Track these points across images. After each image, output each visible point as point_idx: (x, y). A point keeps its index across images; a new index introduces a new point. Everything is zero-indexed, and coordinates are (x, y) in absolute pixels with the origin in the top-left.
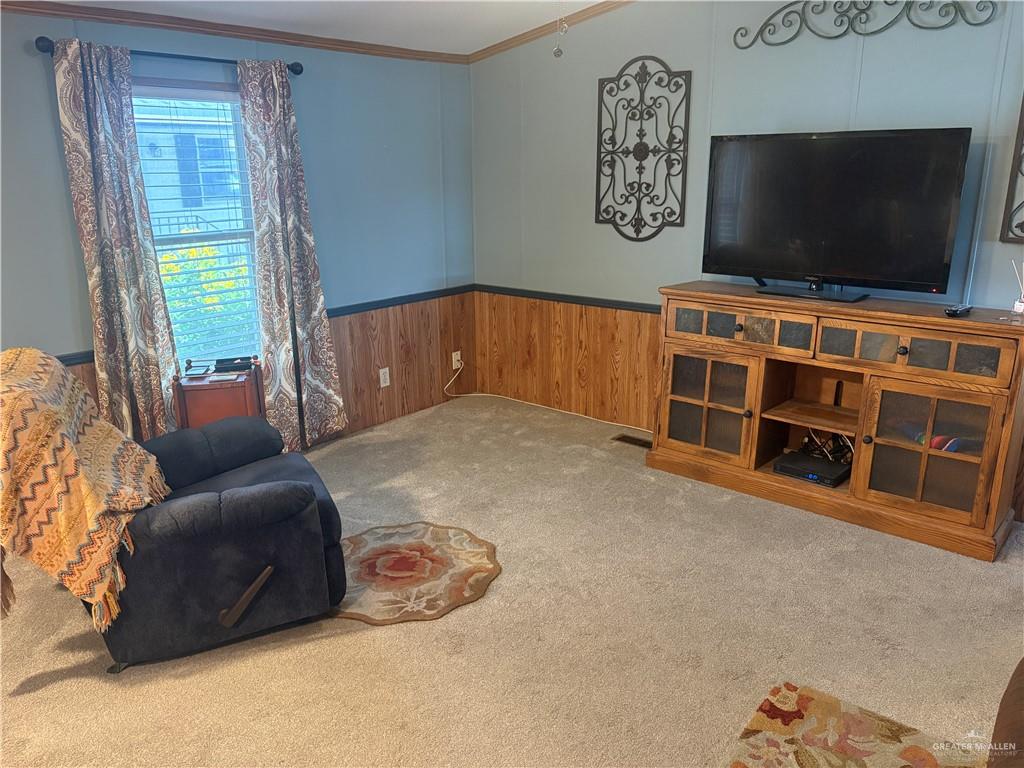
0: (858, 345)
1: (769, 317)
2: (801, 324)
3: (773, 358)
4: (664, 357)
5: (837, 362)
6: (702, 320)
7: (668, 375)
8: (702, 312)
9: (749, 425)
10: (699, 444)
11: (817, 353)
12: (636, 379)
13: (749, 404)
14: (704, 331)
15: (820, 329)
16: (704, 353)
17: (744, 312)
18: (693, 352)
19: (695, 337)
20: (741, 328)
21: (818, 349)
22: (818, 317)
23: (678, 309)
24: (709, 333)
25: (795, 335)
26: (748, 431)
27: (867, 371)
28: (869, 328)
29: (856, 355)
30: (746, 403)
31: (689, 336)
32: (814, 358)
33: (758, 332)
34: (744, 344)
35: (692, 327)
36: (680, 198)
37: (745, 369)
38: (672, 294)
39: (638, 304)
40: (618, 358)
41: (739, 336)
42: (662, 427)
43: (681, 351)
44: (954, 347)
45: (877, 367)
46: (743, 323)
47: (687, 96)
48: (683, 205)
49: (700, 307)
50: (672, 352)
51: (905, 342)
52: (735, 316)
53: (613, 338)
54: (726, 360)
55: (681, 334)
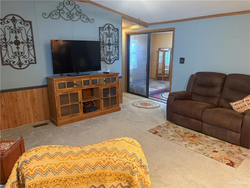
0: (98, 82)
1: (80, 80)
2: (87, 80)
3: (83, 89)
4: (57, 97)
5: (95, 86)
6: (65, 84)
7: (59, 101)
8: (65, 83)
9: (80, 105)
10: (70, 114)
11: (91, 85)
12: (28, 110)
13: (80, 101)
14: (66, 87)
15: (91, 80)
16: (68, 92)
17: (75, 80)
18: (64, 93)
19: (65, 89)
20: (75, 84)
21: (91, 84)
22: (90, 78)
23: (59, 83)
24: (68, 87)
25: (87, 83)
26: (80, 107)
27: (100, 86)
28: (99, 78)
29: (98, 84)
30: (79, 100)
31: (63, 89)
32: (91, 86)
33: (79, 84)
34: (76, 88)
35: (63, 87)
36: (34, 56)
37: (77, 93)
38: (56, 80)
39: (30, 87)
40: (20, 106)
41: (75, 86)
42: (59, 115)
43: (61, 94)
44: (111, 78)
45: (101, 85)
46: (75, 83)
47: (31, 27)
48: (35, 58)
49: (65, 82)
50: (59, 95)
51: (104, 79)
52: (73, 82)
53: (17, 100)
54: (73, 92)
55: (60, 89)
